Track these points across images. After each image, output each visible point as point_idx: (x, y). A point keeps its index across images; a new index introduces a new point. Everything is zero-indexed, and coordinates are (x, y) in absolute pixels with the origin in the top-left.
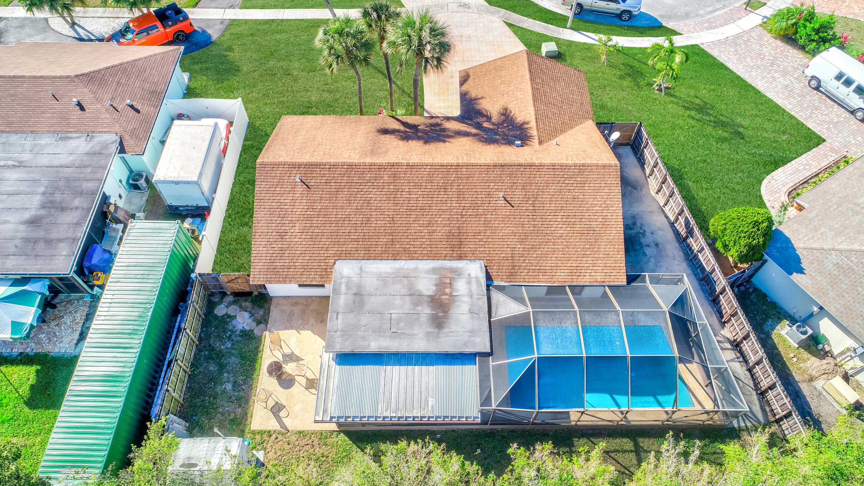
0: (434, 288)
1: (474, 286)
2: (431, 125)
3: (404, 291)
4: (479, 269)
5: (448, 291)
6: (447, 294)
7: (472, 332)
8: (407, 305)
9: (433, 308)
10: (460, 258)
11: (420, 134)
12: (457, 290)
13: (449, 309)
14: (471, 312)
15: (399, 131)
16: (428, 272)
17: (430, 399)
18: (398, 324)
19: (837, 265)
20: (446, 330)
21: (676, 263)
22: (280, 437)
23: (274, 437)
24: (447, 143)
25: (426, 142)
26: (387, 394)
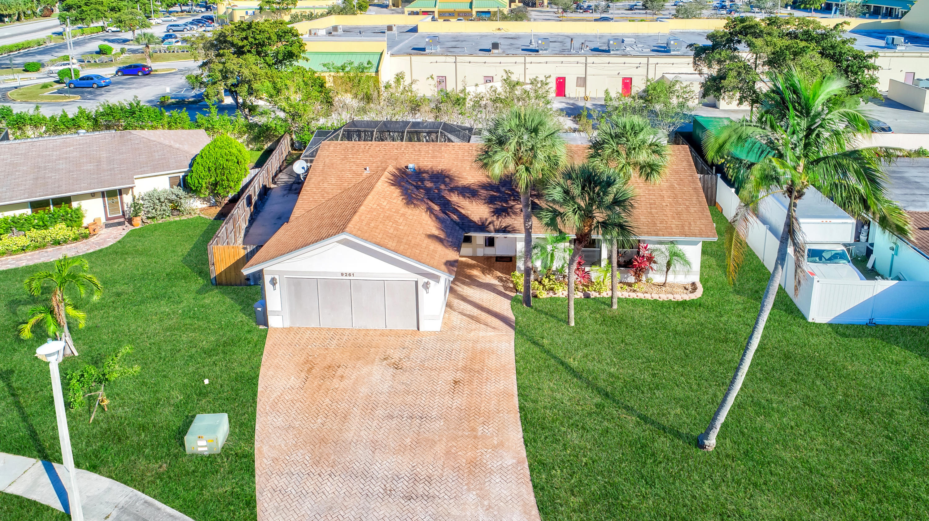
2: (506, 212)
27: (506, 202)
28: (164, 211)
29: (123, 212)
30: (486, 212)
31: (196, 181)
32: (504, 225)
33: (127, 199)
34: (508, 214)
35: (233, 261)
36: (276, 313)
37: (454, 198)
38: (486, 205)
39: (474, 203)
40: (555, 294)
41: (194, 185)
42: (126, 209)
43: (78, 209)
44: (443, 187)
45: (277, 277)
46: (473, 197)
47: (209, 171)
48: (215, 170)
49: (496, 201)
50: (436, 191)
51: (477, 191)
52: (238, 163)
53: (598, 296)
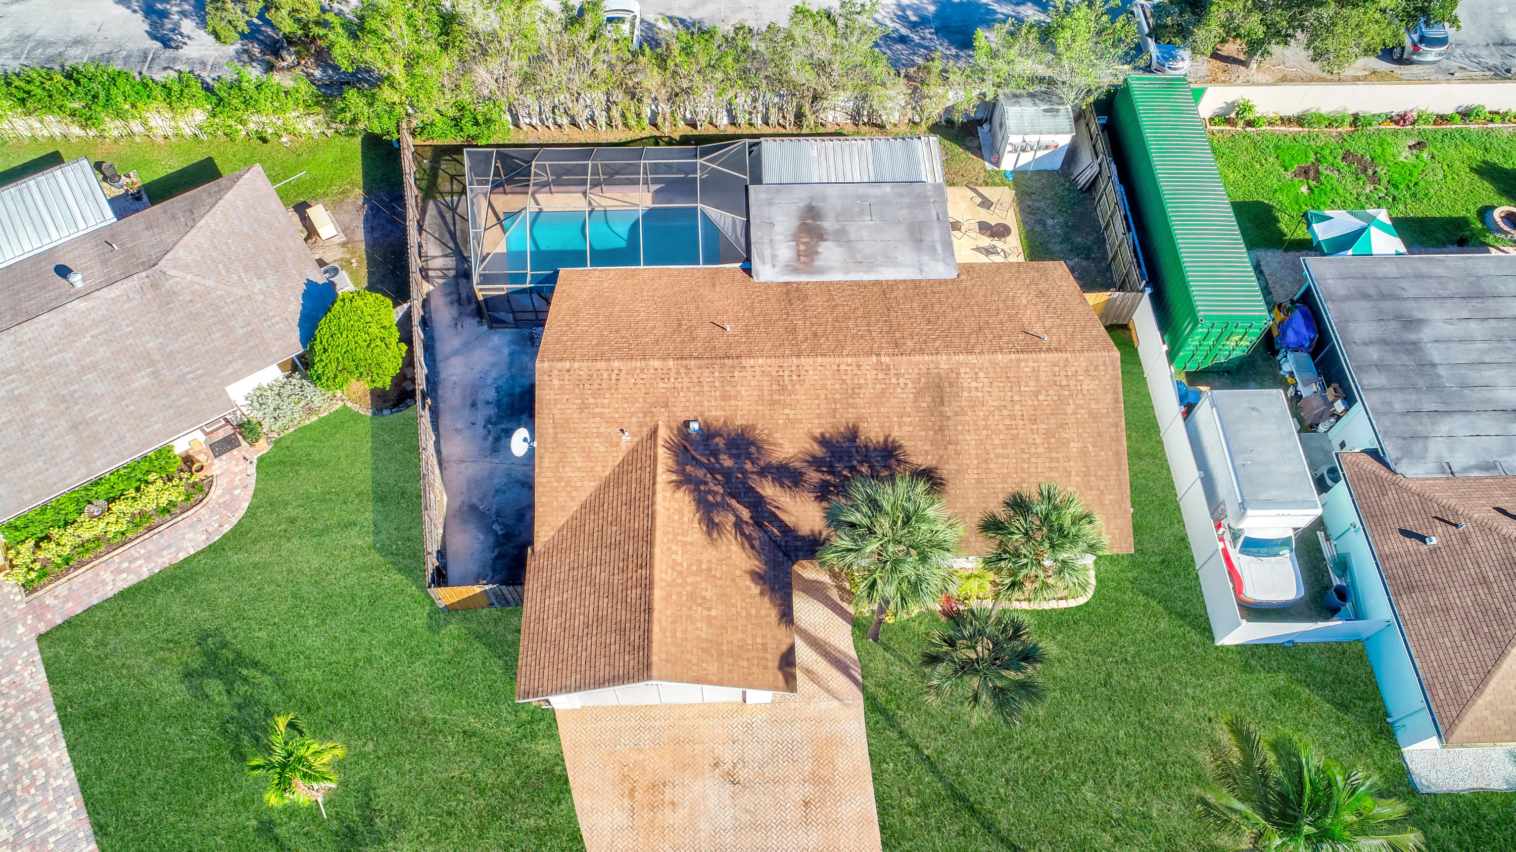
0: (820, 250)
1: (767, 253)
3: (860, 245)
4: (761, 273)
5: (802, 247)
6: (803, 243)
7: (770, 203)
8: (853, 230)
9: (819, 228)
10: (787, 284)
11: (863, 470)
12: (789, 247)
13: (800, 226)
14: (772, 225)
16: (830, 269)
17: (815, 154)
18: (862, 210)
19: (260, 277)
20: (802, 204)
21: (455, 378)
22: (974, 180)
23: (981, 181)
24: (816, 433)
26: (864, 157)
30: (818, 519)
37: (769, 490)
38: (817, 503)
39: (798, 499)
44: (748, 466)
46: (796, 486)
49: (829, 493)
50: (740, 476)
51: (802, 474)
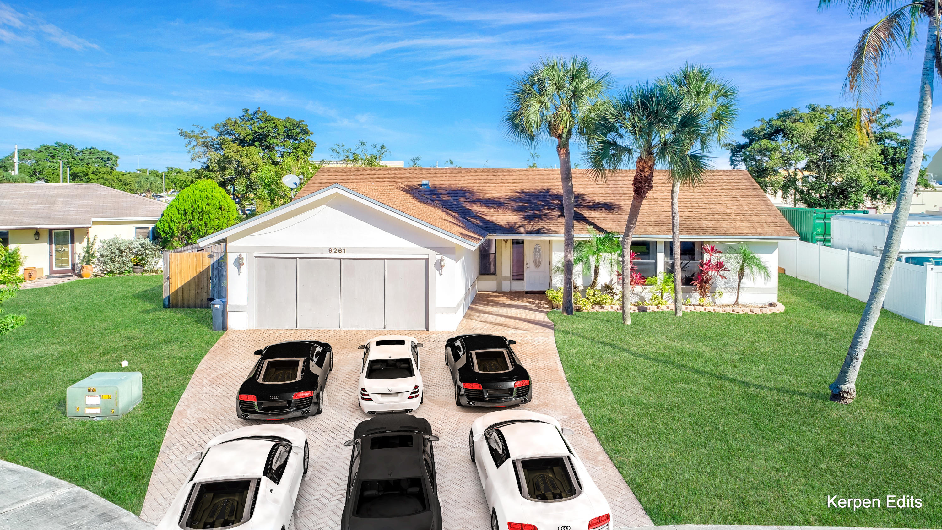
2: (540, 218)
11: (555, 202)
15: (589, 207)
24: (519, 190)
25: (548, 191)
27: (539, 210)
28: (124, 263)
29: (73, 265)
30: (515, 219)
31: (167, 225)
32: (537, 228)
33: (80, 248)
34: (542, 219)
35: (194, 274)
36: (239, 309)
37: (476, 208)
38: (515, 213)
39: (500, 211)
40: (602, 308)
41: (163, 231)
42: (77, 261)
43: (16, 252)
44: (462, 200)
45: (244, 256)
46: (499, 207)
47: (185, 214)
48: (192, 213)
49: (527, 209)
51: (504, 203)
52: (220, 208)
53: (656, 310)
